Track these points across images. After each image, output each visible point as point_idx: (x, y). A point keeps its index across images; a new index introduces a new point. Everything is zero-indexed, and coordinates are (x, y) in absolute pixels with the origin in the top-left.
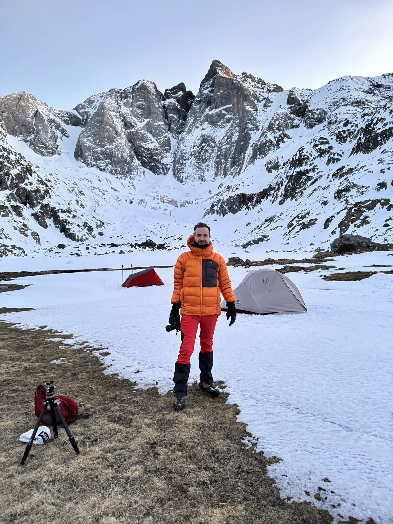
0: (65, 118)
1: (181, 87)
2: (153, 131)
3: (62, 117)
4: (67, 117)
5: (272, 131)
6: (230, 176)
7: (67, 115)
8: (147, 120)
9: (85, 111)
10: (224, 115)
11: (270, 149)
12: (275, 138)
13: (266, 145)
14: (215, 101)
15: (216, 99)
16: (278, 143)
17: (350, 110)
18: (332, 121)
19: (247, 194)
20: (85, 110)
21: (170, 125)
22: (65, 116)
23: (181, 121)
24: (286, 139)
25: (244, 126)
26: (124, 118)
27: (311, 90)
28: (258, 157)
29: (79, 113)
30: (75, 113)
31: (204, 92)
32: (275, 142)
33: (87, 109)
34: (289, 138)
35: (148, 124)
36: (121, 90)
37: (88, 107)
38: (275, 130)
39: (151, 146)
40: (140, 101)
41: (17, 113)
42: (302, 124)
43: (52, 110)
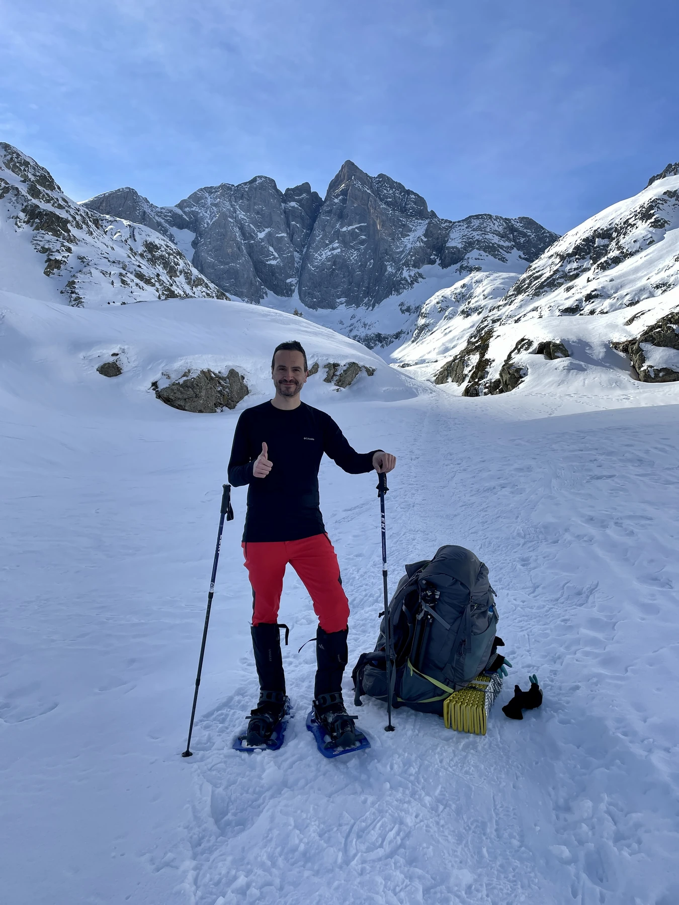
0: (169, 218)
1: (306, 187)
2: (275, 243)
3: (166, 216)
4: (171, 217)
5: (408, 268)
6: (364, 308)
7: (170, 214)
8: (267, 230)
9: (192, 211)
10: (358, 235)
11: (404, 288)
12: (410, 276)
13: (401, 283)
14: (348, 216)
15: (349, 214)
16: (412, 283)
17: (481, 256)
18: (464, 266)
19: (383, 334)
20: (192, 209)
21: (293, 236)
22: (168, 216)
23: (305, 231)
24: (420, 279)
25: (380, 255)
26: (241, 226)
27: (450, 222)
28: (393, 293)
29: (184, 212)
30: (180, 212)
31: (334, 201)
32: (409, 281)
33: (195, 207)
34: (423, 278)
35: (269, 235)
36: (233, 185)
37: (194, 206)
38: (411, 268)
39: (274, 262)
40: (259, 205)
41: (125, 215)
42: (438, 261)
43: (154, 207)
